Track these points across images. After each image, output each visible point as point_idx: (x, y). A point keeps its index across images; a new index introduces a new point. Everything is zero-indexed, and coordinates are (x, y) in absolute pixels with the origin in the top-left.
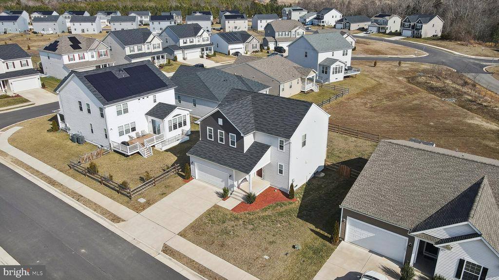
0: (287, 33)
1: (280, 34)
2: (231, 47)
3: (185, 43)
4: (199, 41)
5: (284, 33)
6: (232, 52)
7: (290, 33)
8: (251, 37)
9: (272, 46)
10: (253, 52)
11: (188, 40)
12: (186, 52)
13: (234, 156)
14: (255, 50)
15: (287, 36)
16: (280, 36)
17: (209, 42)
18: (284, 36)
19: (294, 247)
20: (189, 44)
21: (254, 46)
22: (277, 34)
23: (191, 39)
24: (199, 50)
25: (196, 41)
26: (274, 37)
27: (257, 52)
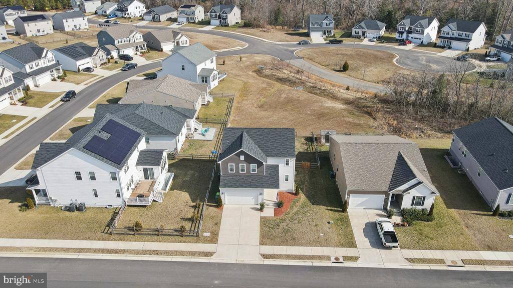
0: (125, 39)
1: (120, 41)
2: (79, 63)
3: (31, 68)
4: (44, 63)
5: (122, 40)
6: (81, 68)
7: (128, 39)
8: (97, 50)
9: (115, 54)
10: (102, 64)
11: (34, 64)
12: (37, 78)
13: (259, 179)
14: (103, 62)
15: (126, 42)
16: (120, 43)
17: (54, 62)
18: (123, 43)
19: (329, 223)
20: (35, 68)
21: (101, 58)
22: (116, 41)
23: (36, 61)
24: (49, 72)
25: (42, 63)
26: (114, 45)
27: (105, 63)
